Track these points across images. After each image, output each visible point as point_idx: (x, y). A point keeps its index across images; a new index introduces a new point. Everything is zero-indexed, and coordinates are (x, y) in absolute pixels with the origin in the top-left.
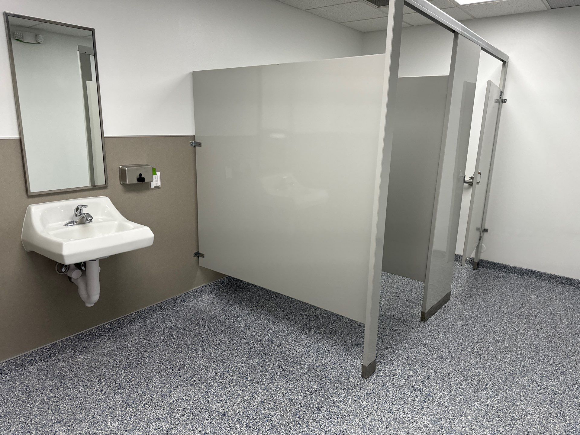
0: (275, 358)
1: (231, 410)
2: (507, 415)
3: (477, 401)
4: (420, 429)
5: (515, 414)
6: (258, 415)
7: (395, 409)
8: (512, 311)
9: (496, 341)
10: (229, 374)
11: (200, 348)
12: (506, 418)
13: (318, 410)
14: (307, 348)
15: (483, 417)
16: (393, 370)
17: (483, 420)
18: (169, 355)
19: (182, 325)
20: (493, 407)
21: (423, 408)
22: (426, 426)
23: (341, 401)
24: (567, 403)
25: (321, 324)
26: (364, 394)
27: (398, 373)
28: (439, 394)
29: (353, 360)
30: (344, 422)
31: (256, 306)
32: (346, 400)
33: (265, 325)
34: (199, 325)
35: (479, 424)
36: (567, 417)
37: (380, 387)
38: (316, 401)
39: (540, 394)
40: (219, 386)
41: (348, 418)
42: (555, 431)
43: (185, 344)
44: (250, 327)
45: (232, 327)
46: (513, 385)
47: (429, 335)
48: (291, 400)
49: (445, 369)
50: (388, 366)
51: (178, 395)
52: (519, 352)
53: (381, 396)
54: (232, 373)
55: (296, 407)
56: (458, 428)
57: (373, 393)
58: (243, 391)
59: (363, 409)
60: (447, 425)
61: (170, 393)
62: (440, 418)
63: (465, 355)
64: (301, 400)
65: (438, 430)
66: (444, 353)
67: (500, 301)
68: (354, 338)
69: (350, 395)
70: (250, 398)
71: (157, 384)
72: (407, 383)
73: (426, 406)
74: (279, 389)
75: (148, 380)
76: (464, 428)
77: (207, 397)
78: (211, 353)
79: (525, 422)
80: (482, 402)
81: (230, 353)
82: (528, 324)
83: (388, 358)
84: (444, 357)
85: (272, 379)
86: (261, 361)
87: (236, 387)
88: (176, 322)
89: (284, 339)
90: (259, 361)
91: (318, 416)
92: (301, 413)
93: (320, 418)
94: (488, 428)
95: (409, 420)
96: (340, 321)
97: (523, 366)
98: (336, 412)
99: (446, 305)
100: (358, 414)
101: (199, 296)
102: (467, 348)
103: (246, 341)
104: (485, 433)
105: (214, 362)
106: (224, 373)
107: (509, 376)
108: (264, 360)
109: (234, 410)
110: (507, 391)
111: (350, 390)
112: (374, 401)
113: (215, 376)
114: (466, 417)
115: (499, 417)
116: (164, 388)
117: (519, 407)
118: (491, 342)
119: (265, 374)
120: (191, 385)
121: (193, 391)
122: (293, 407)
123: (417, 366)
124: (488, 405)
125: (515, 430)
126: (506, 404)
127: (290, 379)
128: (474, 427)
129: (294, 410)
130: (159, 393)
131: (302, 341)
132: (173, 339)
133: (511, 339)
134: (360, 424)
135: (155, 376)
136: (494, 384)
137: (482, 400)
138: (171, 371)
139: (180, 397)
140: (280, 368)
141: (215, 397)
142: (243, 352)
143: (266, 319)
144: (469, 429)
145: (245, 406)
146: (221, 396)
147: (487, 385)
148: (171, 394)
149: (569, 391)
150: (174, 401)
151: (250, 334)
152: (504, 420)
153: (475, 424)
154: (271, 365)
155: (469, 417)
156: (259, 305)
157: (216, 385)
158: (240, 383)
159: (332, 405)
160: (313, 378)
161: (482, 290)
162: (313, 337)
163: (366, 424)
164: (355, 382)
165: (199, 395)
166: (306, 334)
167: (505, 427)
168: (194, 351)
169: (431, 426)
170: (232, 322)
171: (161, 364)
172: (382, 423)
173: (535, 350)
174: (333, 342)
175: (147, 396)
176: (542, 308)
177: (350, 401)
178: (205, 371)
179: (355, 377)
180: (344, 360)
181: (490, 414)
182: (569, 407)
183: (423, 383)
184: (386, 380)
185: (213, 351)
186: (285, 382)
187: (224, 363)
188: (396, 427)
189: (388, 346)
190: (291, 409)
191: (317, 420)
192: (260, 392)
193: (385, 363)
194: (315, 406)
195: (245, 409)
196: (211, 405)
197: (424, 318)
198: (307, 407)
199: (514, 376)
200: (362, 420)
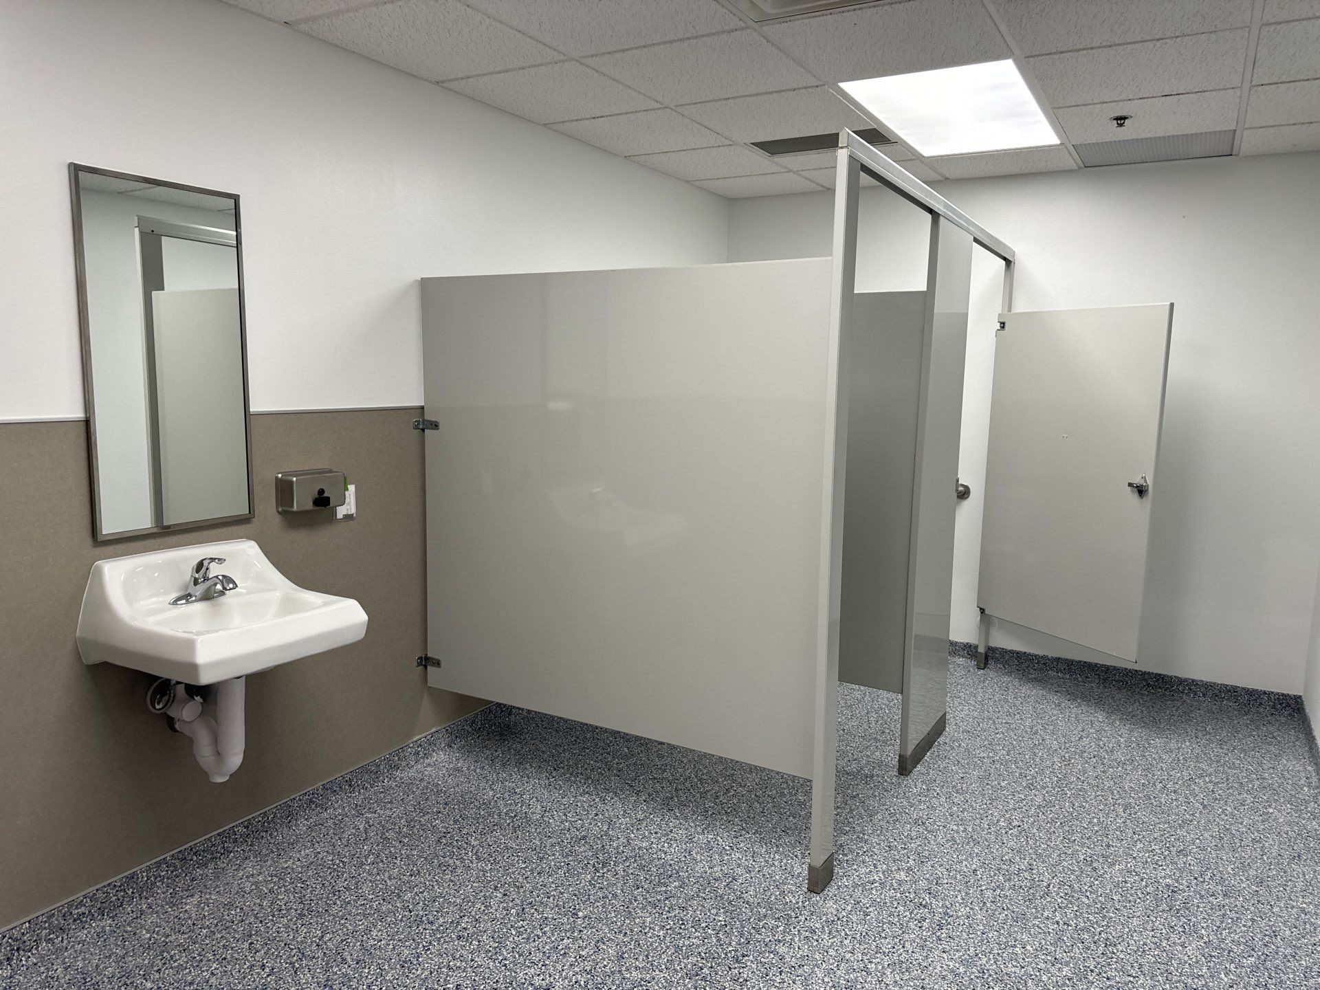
0: (624, 871)
1: (559, 978)
2: (1096, 937)
3: (1036, 917)
4: (944, 978)
5: (1111, 934)
6: (617, 982)
7: (886, 945)
8: (1067, 745)
9: (1049, 804)
10: (536, 909)
11: (458, 863)
12: (1095, 943)
13: (738, 961)
14: (685, 844)
15: (1054, 944)
16: (867, 873)
17: (1055, 951)
18: (394, 881)
19: (402, 818)
20: (1068, 925)
21: (940, 940)
22: (952, 971)
23: (780, 941)
24: (1198, 907)
25: (703, 795)
26: (821, 923)
27: (877, 879)
28: (964, 911)
29: (785, 861)
30: (795, 980)
31: (555, 769)
32: (788, 938)
33: (586, 805)
34: (440, 815)
35: (1049, 958)
36: (1203, 931)
37: (849, 908)
38: (730, 944)
39: (1148, 893)
40: (520, 933)
41: (800, 971)
42: (1186, 958)
43: (421, 857)
44: (555, 813)
45: (515, 816)
46: (1096, 882)
47: (920, 801)
48: (678, 949)
49: (964, 863)
50: (855, 867)
51: (436, 960)
52: (1095, 820)
53: (855, 925)
54: (540, 906)
55: (693, 959)
56: (1013, 970)
57: (838, 919)
58: (575, 939)
59: (827, 952)
60: (992, 965)
61: (418, 957)
62: (977, 955)
63: (997, 834)
64: (698, 946)
65: (977, 977)
66: (958, 832)
67: (1040, 727)
68: (776, 819)
69: (794, 928)
70: (592, 951)
71: (383, 942)
72: (899, 895)
73: (944, 935)
74: (648, 928)
75: (363, 936)
76: (1023, 968)
77: (500, 958)
78: (484, 871)
79: (1130, 947)
80: (1048, 918)
81: (526, 867)
82: (1100, 768)
83: (851, 851)
84: (958, 841)
85: (630, 912)
86: (596, 878)
87: (558, 934)
88: (388, 813)
89: (632, 831)
90: (593, 878)
91: (740, 973)
92: (706, 971)
93: (745, 976)
94: (1067, 964)
95: (920, 964)
96: (741, 786)
97: (1108, 846)
98: (774, 962)
99: (941, 739)
100: (820, 962)
101: (426, 756)
102: (998, 821)
103: (553, 840)
104: (1064, 973)
105: (496, 888)
106: (523, 909)
107: (1086, 865)
108: (603, 876)
109: (566, 978)
110: (1088, 894)
111: (791, 918)
112: (843, 934)
113: (507, 915)
114: (1023, 948)
115: (1083, 943)
116: (402, 948)
117: (1115, 921)
118: (1039, 807)
119: (611, 902)
120: (459, 938)
121: (468, 948)
122: (686, 961)
123: (912, 862)
124: (1058, 923)
125: (1116, 962)
126: (1091, 918)
127: (666, 908)
128: (1042, 966)
129: (689, 966)
130: (393, 961)
131: (671, 831)
132: (392, 849)
133: (1076, 796)
134: (826, 979)
135: (375, 926)
136: (1062, 884)
137: (1046, 914)
138: (406, 914)
139: (443, 963)
140: (641, 889)
141: (517, 956)
142: (553, 863)
143: (585, 793)
144: (1033, 969)
145: (588, 968)
146: (530, 953)
147: (1049, 885)
148: (420, 959)
149: (1197, 885)
150: (431, 973)
151: (559, 826)
152: (1093, 946)
153: (1043, 959)
154: (619, 885)
155: (1028, 947)
156: (562, 765)
157: (514, 933)
158: (562, 924)
159: (763, 949)
160: (712, 903)
161: (1002, 707)
162: (693, 822)
163: (839, 979)
164: (798, 903)
165: (483, 956)
166: (677, 818)
167: (1097, 959)
168: (445, 870)
169: (962, 970)
170: (511, 804)
171: (382, 902)
172: (869, 973)
173: (1122, 814)
174: (736, 828)
175: (369, 968)
176: (1121, 736)
177: (797, 939)
178: (483, 908)
179: (796, 893)
180: (767, 862)
181: (1065, 938)
182: (1202, 912)
183: (930, 893)
184: (858, 892)
185: (486, 865)
186: (657, 915)
187: (518, 887)
188: (898, 979)
189: (848, 829)
190: (683, 965)
191: (741, 980)
192: (610, 939)
193: (847, 860)
194: (729, 955)
195: (588, 974)
196: (513, 974)
197: (905, 767)
198: (714, 958)
199: (1095, 865)
200: (830, 972)
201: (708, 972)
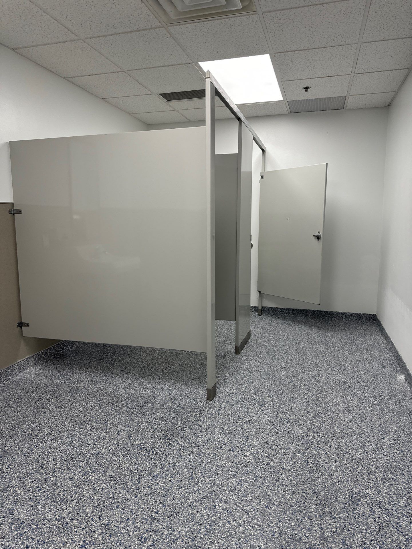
0: (126, 403)
1: (103, 449)
2: (321, 402)
3: (298, 398)
4: (267, 424)
5: (326, 400)
6: (130, 446)
7: (242, 415)
8: (297, 338)
9: (294, 359)
10: (87, 423)
11: (46, 410)
13: (182, 430)
14: (152, 389)
15: (306, 406)
16: (230, 391)
17: (307, 409)
18: (15, 422)
19: (16, 395)
20: (310, 399)
21: (263, 411)
22: (270, 421)
23: (198, 420)
24: (355, 387)
25: (157, 371)
26: (214, 411)
27: (234, 392)
28: (270, 399)
29: (195, 390)
30: (207, 434)
31: (88, 369)
32: (202, 419)
33: (104, 381)
34: (35, 392)
35: (305, 411)
36: (358, 395)
37: (225, 404)
38: (178, 424)
39: (336, 385)
40: (81, 434)
41: (209, 430)
42: (354, 404)
43: (28, 410)
44: (90, 385)
45: (72, 388)
46: (317, 383)
47: (246, 363)
48: (155, 429)
49: (267, 382)
50: (224, 389)
51: (42, 450)
52: (312, 362)
53: (228, 410)
54: (89, 422)
55: (162, 432)
56: (293, 417)
57: (221, 409)
58: (108, 433)
59: (219, 421)
60: (284, 417)
61: (32, 450)
62: (278, 414)
63: (277, 371)
64: (164, 427)
65: (280, 422)
66: (262, 372)
67: (286, 333)
68: (189, 375)
69: (204, 414)
70: (116, 436)
71: (13, 447)
72: (244, 397)
73: (264, 409)
74: (140, 424)
75: (2, 446)
76: (296, 416)
77: (73, 445)
78: (60, 412)
79: (334, 404)
80: (302, 398)
81: (80, 408)
82: (310, 345)
83: (222, 383)
84: (263, 375)
85: (131, 419)
86: (113, 408)
87: (99, 432)
88: (8, 394)
89: (127, 388)
90: (112, 408)
91: (184, 435)
93: (186, 435)
94: (312, 412)
95: (257, 420)
96: (172, 366)
97: (319, 371)
98: (197, 428)
99: (250, 341)
100: (217, 425)
101: (24, 369)
102: (277, 366)
103: (91, 396)
104: (312, 416)
105: (67, 418)
106: (81, 424)
107: (312, 378)
108: (117, 407)
109: (106, 448)
110: (315, 387)
111: (202, 411)
112: (224, 414)
113: (74, 427)
115: (317, 404)
116: (23, 448)
117: (326, 396)
118: (291, 360)
119: (122, 416)
120: (52, 440)
121: (56, 443)
123: (246, 384)
124: (306, 399)
125: (330, 409)
126: (318, 395)
127: (147, 415)
128: (303, 414)
129: (161, 435)
130: (19, 454)
131: (145, 386)
132: (12, 409)
133: (304, 355)
134: (220, 432)
135: (8, 441)
136: (305, 385)
137: (301, 396)
138: (23, 434)
139: (45, 451)
140: (135, 409)
141: (81, 443)
142: (92, 404)
143: (103, 376)
144: (300, 416)
145: (115, 443)
146: (87, 441)
147: (300, 386)
149: (353, 380)
150: (40, 456)
151: (93, 390)
152: (320, 405)
154: (125, 409)
155: (297, 409)
156: (91, 367)
157: (78, 434)
158: (101, 427)
159: (192, 424)
160: (167, 410)
161: (270, 327)
162: (154, 381)
163: (225, 430)
164: (203, 405)
165: (65, 445)
166: (147, 380)
167: (323, 409)
168: (40, 414)
169: (273, 420)
170: (69, 384)
171: (10, 431)
172: (237, 427)
173: (322, 359)
174: (173, 381)
175: (7, 459)
176: (315, 334)
177: (205, 418)
178: (61, 426)
179: (202, 402)
180: (188, 391)
181: (310, 404)
182: (356, 389)
183: (256, 395)
184: (227, 398)
185: (61, 409)
186: (144, 418)
187: (77, 416)
188: (249, 427)
189: (219, 376)
190: (158, 435)
191: (185, 437)
192: (124, 430)
193: (221, 387)
194: (178, 428)
195: (116, 445)
196: (80, 450)
197: (238, 351)
198: (171, 431)
199: (315, 377)
200: (221, 429)
201: (170, 436)
